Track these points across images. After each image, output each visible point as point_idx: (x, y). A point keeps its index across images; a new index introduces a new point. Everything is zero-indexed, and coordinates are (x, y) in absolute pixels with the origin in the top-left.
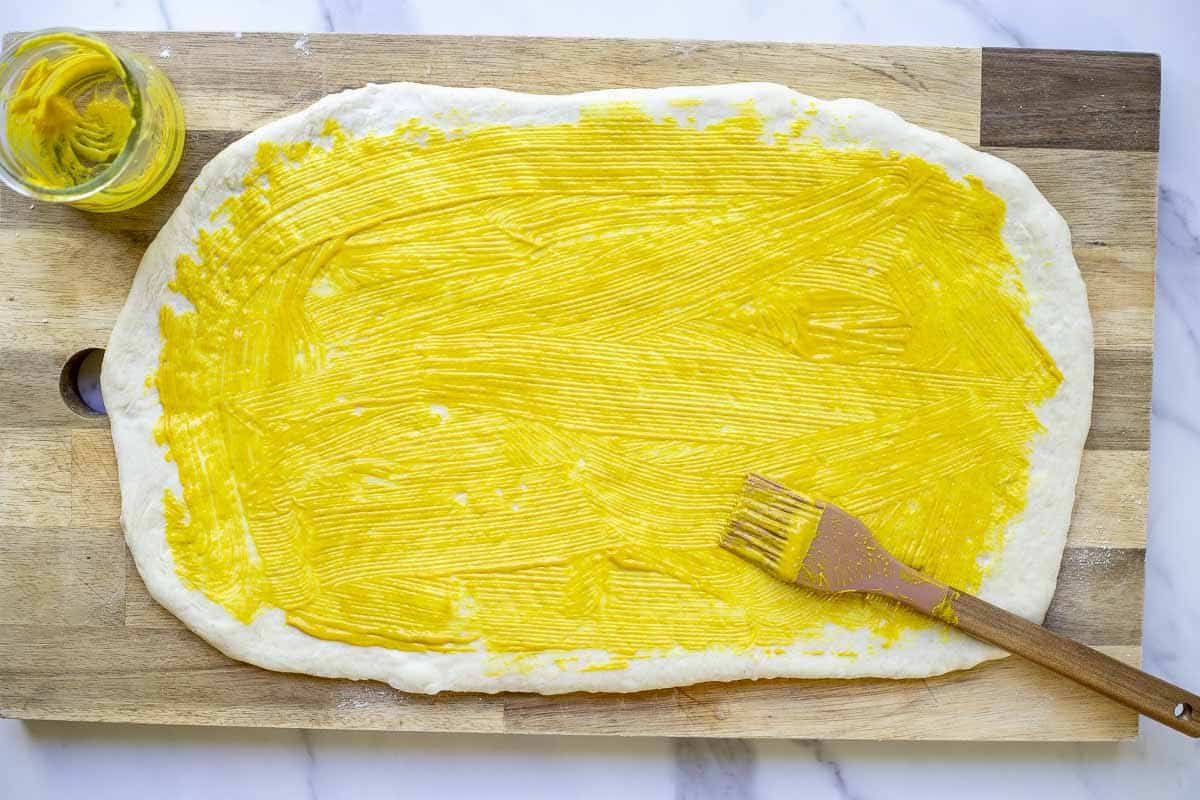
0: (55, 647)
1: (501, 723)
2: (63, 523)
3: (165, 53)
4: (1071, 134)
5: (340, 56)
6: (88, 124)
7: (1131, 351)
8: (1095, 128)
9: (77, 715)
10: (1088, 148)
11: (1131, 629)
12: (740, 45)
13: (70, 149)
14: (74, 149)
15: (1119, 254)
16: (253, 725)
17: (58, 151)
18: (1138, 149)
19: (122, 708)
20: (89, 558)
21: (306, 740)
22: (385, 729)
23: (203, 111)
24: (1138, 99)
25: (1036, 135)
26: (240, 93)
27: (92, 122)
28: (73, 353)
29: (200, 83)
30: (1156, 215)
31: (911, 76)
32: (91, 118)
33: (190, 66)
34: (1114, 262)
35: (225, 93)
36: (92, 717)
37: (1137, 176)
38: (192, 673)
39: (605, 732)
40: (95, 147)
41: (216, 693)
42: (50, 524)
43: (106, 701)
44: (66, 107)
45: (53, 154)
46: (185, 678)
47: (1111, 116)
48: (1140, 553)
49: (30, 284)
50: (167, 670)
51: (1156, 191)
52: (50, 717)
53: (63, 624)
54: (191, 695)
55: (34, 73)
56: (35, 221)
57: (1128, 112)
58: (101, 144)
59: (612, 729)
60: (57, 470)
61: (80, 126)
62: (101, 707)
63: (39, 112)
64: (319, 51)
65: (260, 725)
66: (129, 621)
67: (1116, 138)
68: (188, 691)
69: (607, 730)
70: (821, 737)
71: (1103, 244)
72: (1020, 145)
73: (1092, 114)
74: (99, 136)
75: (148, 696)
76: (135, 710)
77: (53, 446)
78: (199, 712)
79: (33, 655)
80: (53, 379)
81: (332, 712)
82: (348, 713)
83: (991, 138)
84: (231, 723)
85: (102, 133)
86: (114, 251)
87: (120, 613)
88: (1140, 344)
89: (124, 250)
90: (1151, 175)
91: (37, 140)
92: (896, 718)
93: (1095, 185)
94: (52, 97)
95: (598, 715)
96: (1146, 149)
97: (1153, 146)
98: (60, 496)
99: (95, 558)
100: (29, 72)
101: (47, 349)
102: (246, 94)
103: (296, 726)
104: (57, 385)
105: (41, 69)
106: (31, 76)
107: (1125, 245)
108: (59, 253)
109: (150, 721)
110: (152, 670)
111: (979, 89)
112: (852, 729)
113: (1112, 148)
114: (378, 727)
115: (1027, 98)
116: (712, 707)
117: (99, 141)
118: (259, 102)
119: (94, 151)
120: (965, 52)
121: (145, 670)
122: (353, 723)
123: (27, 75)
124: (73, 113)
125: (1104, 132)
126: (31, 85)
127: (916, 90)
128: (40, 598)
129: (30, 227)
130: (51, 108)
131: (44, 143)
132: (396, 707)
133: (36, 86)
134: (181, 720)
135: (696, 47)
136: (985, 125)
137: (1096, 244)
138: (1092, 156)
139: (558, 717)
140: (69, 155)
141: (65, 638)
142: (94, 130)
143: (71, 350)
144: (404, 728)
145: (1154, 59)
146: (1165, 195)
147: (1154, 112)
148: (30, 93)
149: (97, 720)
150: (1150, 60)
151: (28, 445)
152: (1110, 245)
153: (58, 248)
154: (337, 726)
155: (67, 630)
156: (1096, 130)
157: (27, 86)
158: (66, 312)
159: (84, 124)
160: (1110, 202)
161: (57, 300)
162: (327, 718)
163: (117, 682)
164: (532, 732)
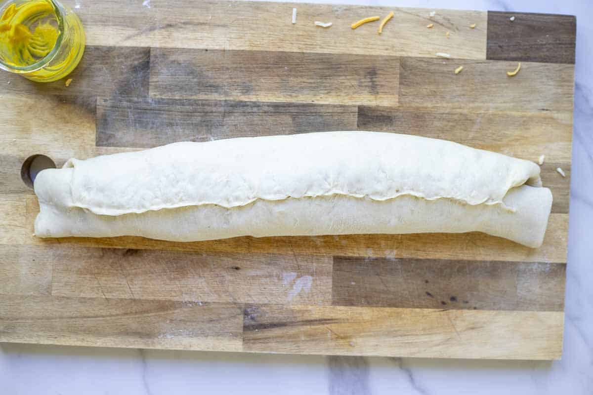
0: (15, 305)
1: (241, 347)
2: (21, 243)
3: (78, 7)
4: (532, 55)
5: (166, 9)
6: (36, 38)
7: (560, 164)
8: (543, 52)
9: (26, 340)
10: (540, 62)
11: (559, 303)
12: (366, 7)
13: (27, 51)
14: (29, 51)
15: (556, 115)
16: (115, 346)
17: (21, 52)
18: (565, 62)
19: (49, 337)
20: (34, 260)
21: (142, 354)
22: (182, 349)
23: (96, 36)
24: (565, 37)
25: (513, 55)
26: (114, 27)
27: (38, 37)
28: (28, 156)
29: (96, 22)
30: (573, 96)
31: (452, 24)
32: (37, 35)
33: (90, 13)
34: (552, 118)
35: (107, 27)
36: (33, 341)
37: (563, 76)
38: (85, 319)
39: (293, 352)
40: (39, 49)
41: (97, 330)
42: (15, 243)
43: (40, 333)
44: (24, 30)
45: (19, 54)
46: (82, 322)
47: (551, 46)
48: (564, 266)
49: (6, 121)
50: (72, 318)
51: (574, 84)
52: (12, 341)
53: (20, 294)
54: (85, 331)
55: (8, 11)
56: (10, 90)
57: (560, 44)
58: (43, 48)
59: (297, 351)
60: (18, 216)
61: (32, 39)
62: (38, 336)
63: (11, 33)
64: (155, 7)
65: (119, 346)
66: (54, 292)
67: (554, 57)
68: (83, 328)
69: (295, 351)
70: (402, 356)
71: (547, 110)
72: (506, 59)
73: (542, 45)
74: (42, 44)
75: (62, 330)
76: (56, 338)
77: (18, 203)
78: (88, 340)
79: (5, 309)
80: (17, 170)
81: (156, 340)
82: (164, 341)
83: (492, 56)
84: (104, 345)
85: (43, 42)
86: (49, 105)
87: (49, 289)
88: (564, 160)
89: (55, 104)
90: (570, 76)
91: (11, 46)
92: (441, 347)
93: (543, 80)
94: (18, 25)
95: (290, 343)
96: (569, 63)
97: (572, 62)
98: (19, 229)
99: (37, 261)
100: (6, 11)
101: (15, 154)
102: (118, 27)
103: (137, 347)
104: (20, 173)
105: (12, 9)
106: (7, 13)
107: (558, 111)
108: (21, 106)
109: (64, 344)
110: (65, 318)
111: (486, 32)
112: (419, 352)
113: (552, 62)
114: (179, 348)
115: (509, 37)
116: (348, 340)
117: (42, 46)
118: (124, 32)
119: (38, 51)
120: (479, 13)
121: (61, 318)
122: (166, 346)
123: (5, 12)
124: (28, 33)
125: (547, 53)
126: (8, 18)
127: (454, 31)
128: (8, 280)
129: (8, 93)
130: (17, 31)
131: (14, 48)
132: (188, 338)
133: (10, 18)
134: (79, 344)
135: (345, 8)
136: (489, 49)
137: (543, 110)
138: (542, 66)
139: (270, 344)
140: (27, 54)
141: (21, 301)
142: (39, 41)
143: (26, 155)
144: (192, 349)
145: (573, 18)
146: (578, 87)
147: (572, 45)
148: (6, 22)
149: (36, 342)
150: (571, 18)
151: (4, 203)
152: (550, 110)
153: (21, 104)
154: (159, 347)
155: (22, 297)
156: (544, 53)
157: (5, 18)
158: (26, 136)
159: (34, 38)
160: (550, 88)
161: (20, 130)
162: (153, 343)
163: (46, 324)
164: (257, 352)
